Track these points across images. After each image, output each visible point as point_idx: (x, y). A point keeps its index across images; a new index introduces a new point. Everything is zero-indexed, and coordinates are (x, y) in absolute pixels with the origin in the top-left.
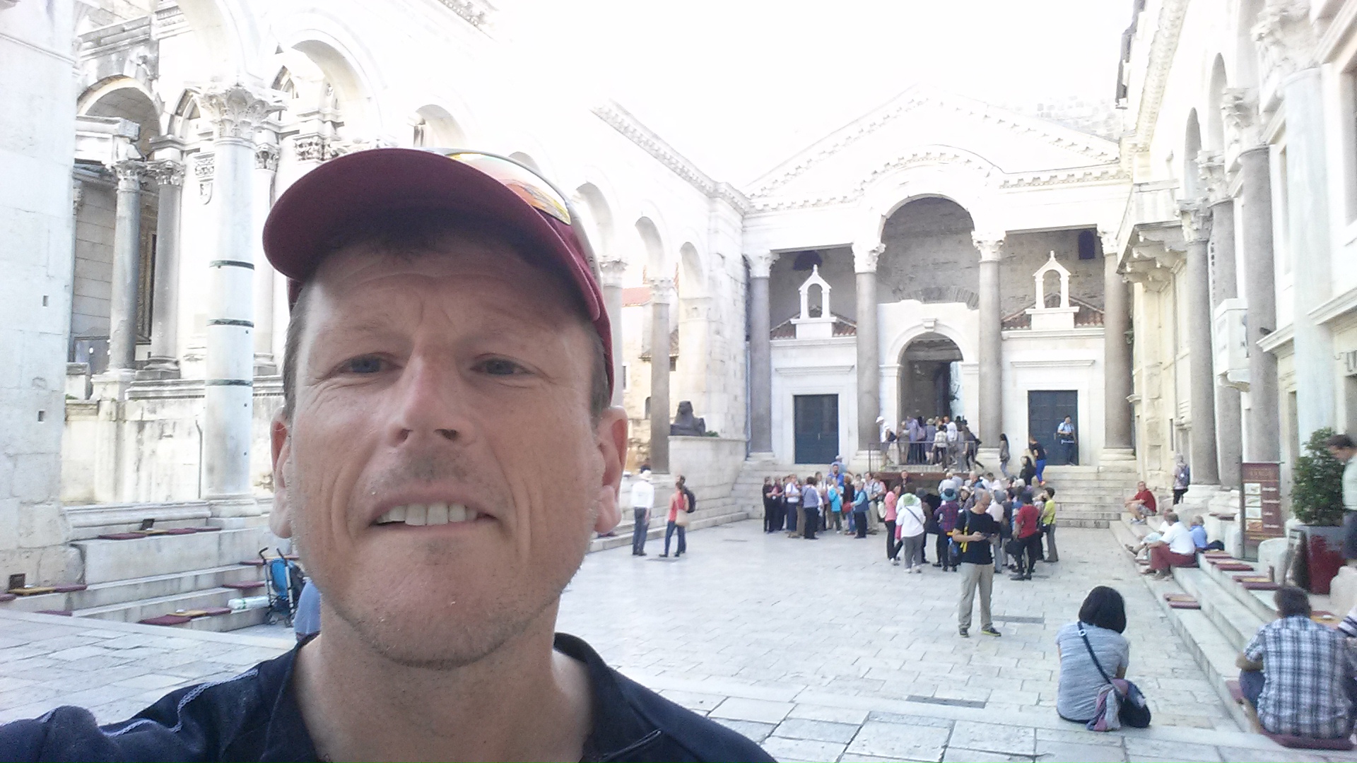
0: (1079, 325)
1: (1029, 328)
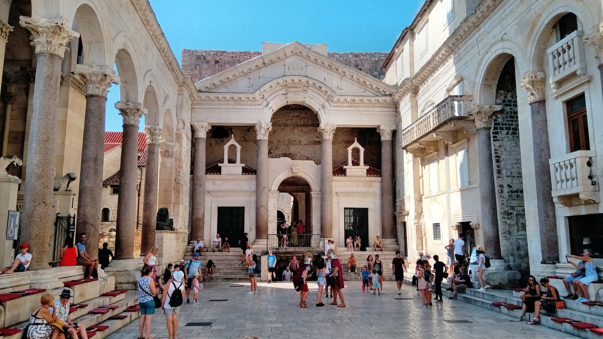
0: (369, 175)
1: (345, 175)
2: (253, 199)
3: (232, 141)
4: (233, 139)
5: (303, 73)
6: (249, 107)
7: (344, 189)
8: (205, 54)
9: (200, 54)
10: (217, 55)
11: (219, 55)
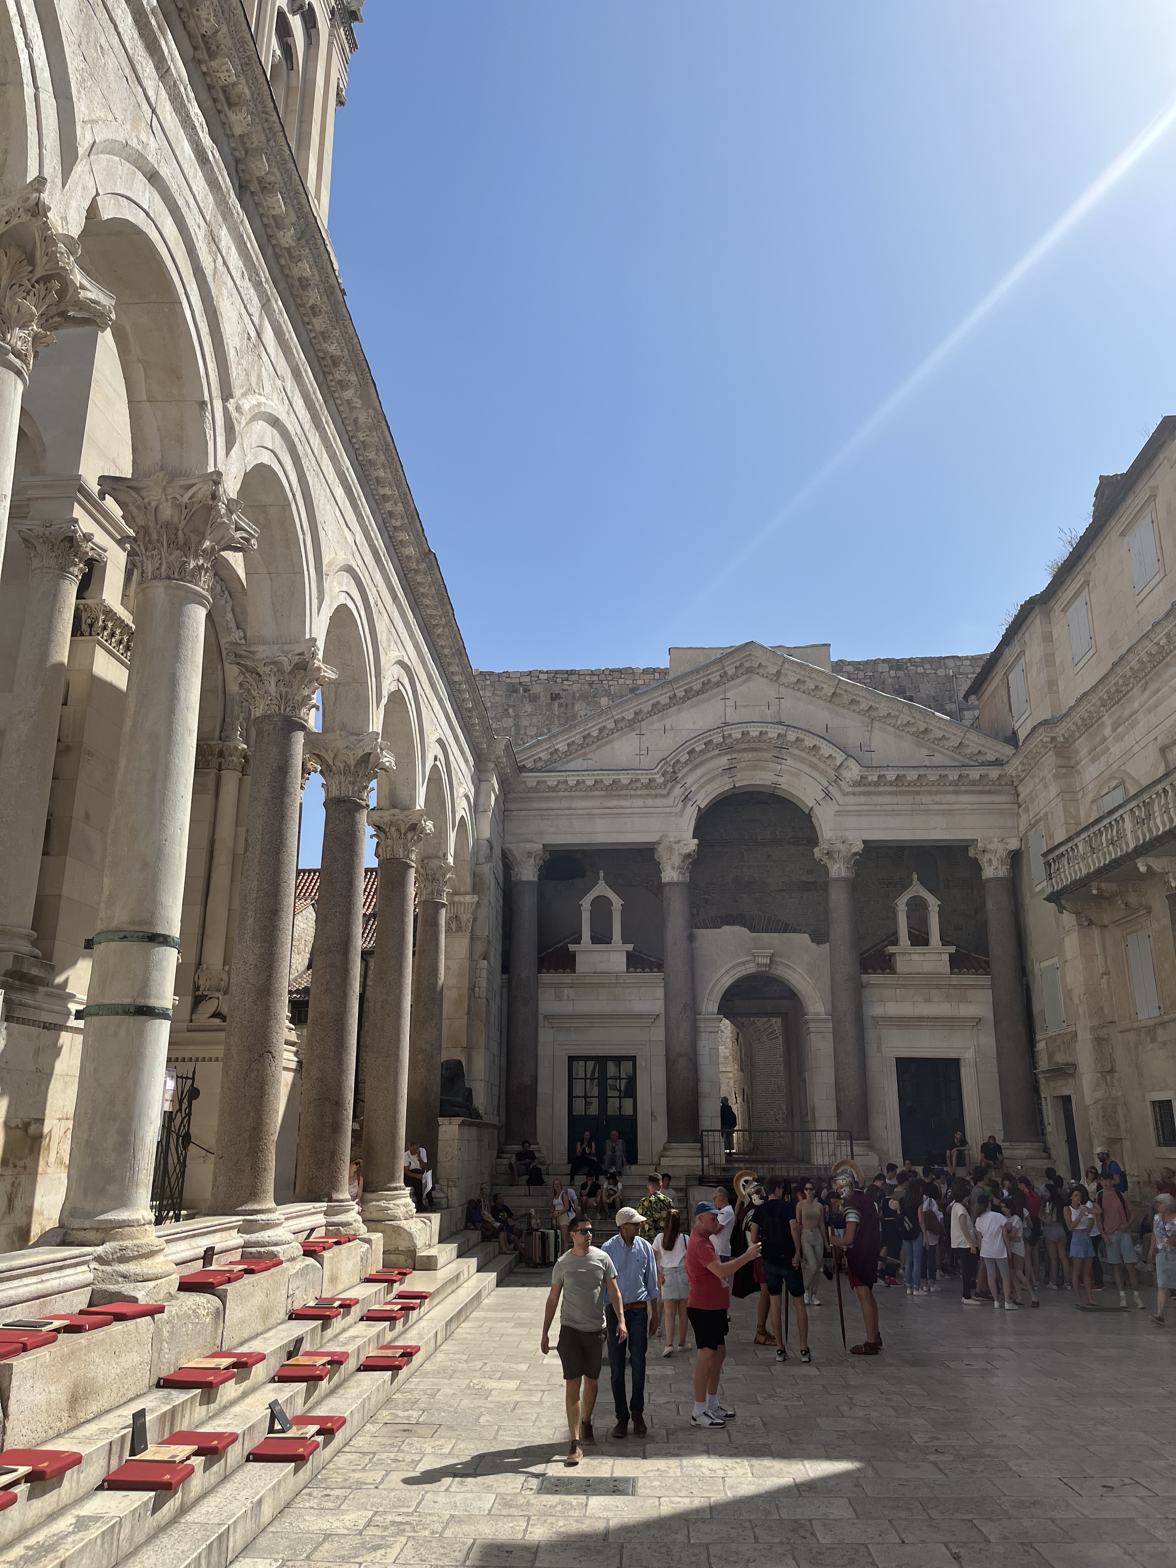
0: (956, 970)
1: (893, 971)
2: (659, 1034)
3: (602, 889)
4: (601, 882)
5: (770, 715)
6: (639, 802)
7: (893, 1009)
8: (528, 679)
9: (517, 681)
10: (556, 682)
11: (559, 680)
